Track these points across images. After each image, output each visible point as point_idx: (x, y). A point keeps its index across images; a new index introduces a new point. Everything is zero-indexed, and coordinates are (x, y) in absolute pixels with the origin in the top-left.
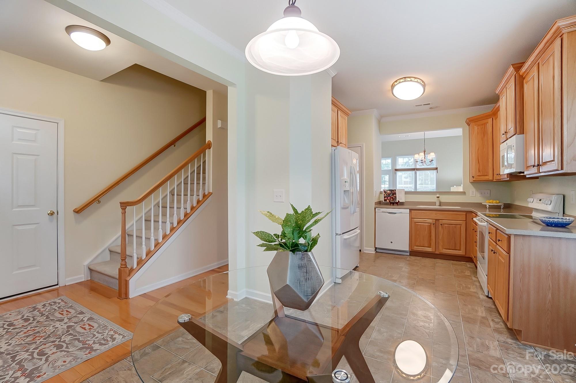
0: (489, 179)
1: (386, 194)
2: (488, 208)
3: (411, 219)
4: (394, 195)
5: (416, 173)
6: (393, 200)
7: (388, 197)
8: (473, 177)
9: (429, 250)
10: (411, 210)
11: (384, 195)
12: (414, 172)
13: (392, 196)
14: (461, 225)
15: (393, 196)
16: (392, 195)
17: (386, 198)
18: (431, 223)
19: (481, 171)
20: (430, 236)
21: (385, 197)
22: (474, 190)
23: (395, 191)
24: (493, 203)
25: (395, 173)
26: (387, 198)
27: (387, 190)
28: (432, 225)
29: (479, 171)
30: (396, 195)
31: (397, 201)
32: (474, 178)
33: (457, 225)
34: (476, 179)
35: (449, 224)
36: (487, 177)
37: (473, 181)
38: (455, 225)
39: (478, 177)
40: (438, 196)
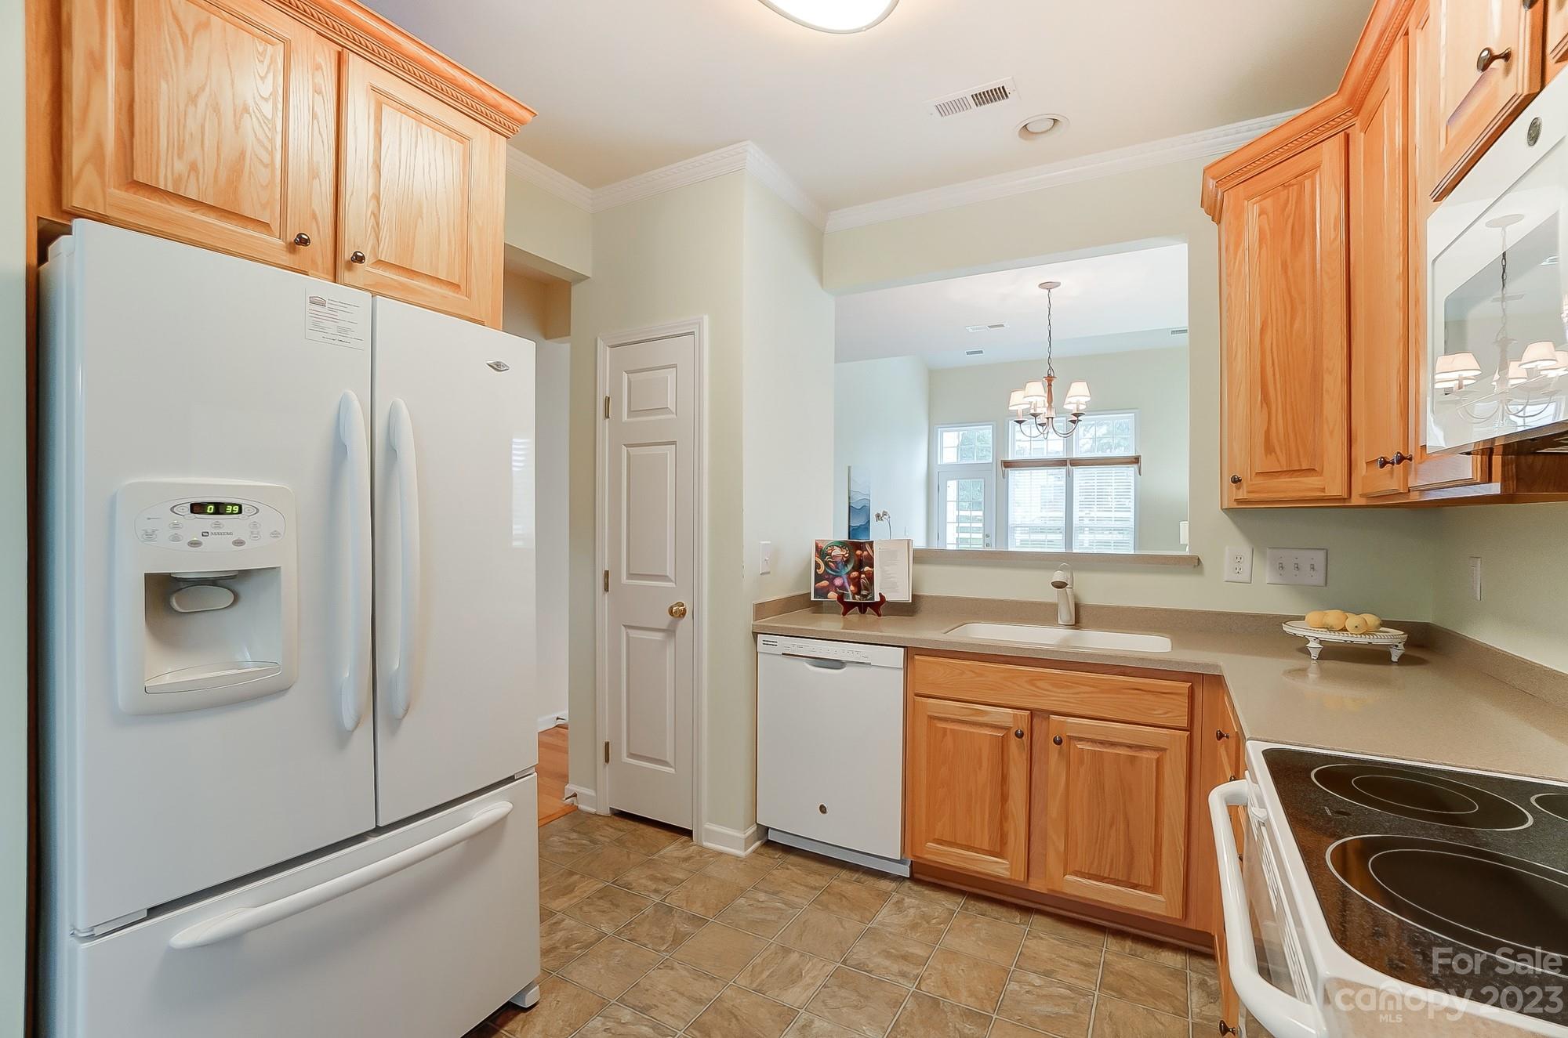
0: (1323, 490)
1: (827, 564)
2: (1315, 654)
3: (913, 697)
4: (867, 569)
5: (1069, 477)
6: (859, 593)
7: (835, 577)
8: (1236, 481)
9: (998, 868)
10: (911, 653)
11: (817, 566)
12: (1063, 471)
13: (855, 574)
14: (1164, 750)
15: (860, 573)
16: (854, 569)
17: (825, 583)
18: (1008, 729)
19: (1277, 449)
20: (1004, 798)
21: (819, 578)
22: (1243, 548)
23: (867, 546)
24: (1344, 630)
25: (1005, 476)
26: (831, 580)
27: (832, 546)
28: (1013, 742)
29: (1269, 448)
30: (872, 566)
31: (877, 599)
32: (1238, 488)
33: (1141, 748)
34: (1249, 492)
35: (1102, 743)
36: (1312, 481)
37: (1238, 501)
38: (1130, 746)
39: (1259, 480)
40: (1058, 576)
